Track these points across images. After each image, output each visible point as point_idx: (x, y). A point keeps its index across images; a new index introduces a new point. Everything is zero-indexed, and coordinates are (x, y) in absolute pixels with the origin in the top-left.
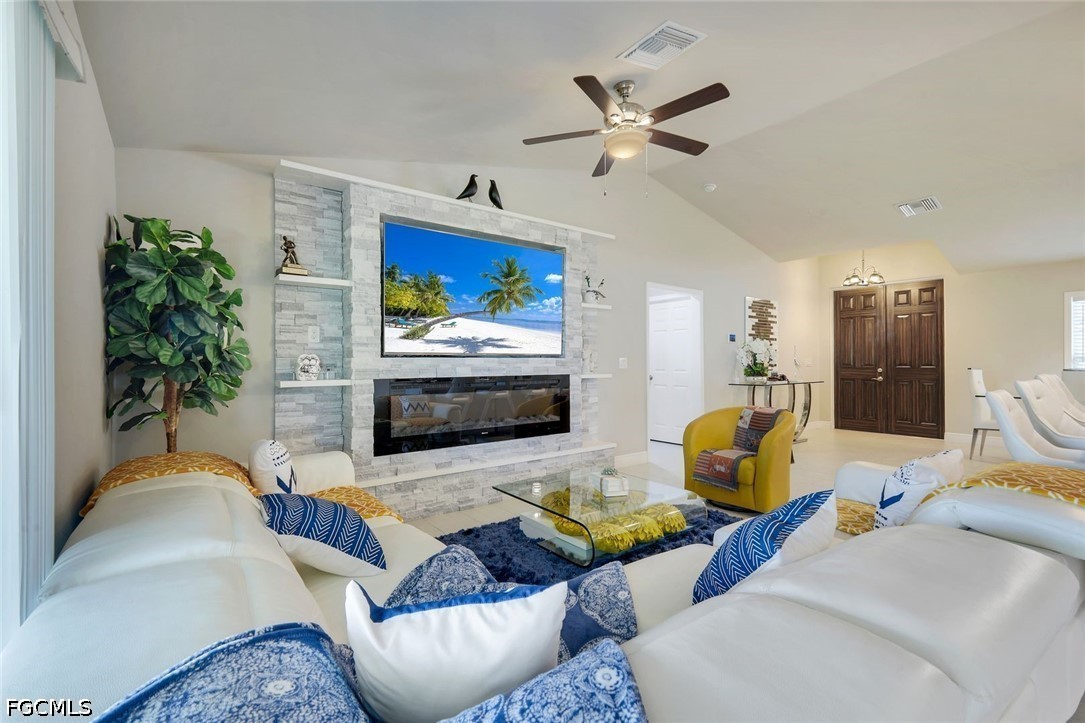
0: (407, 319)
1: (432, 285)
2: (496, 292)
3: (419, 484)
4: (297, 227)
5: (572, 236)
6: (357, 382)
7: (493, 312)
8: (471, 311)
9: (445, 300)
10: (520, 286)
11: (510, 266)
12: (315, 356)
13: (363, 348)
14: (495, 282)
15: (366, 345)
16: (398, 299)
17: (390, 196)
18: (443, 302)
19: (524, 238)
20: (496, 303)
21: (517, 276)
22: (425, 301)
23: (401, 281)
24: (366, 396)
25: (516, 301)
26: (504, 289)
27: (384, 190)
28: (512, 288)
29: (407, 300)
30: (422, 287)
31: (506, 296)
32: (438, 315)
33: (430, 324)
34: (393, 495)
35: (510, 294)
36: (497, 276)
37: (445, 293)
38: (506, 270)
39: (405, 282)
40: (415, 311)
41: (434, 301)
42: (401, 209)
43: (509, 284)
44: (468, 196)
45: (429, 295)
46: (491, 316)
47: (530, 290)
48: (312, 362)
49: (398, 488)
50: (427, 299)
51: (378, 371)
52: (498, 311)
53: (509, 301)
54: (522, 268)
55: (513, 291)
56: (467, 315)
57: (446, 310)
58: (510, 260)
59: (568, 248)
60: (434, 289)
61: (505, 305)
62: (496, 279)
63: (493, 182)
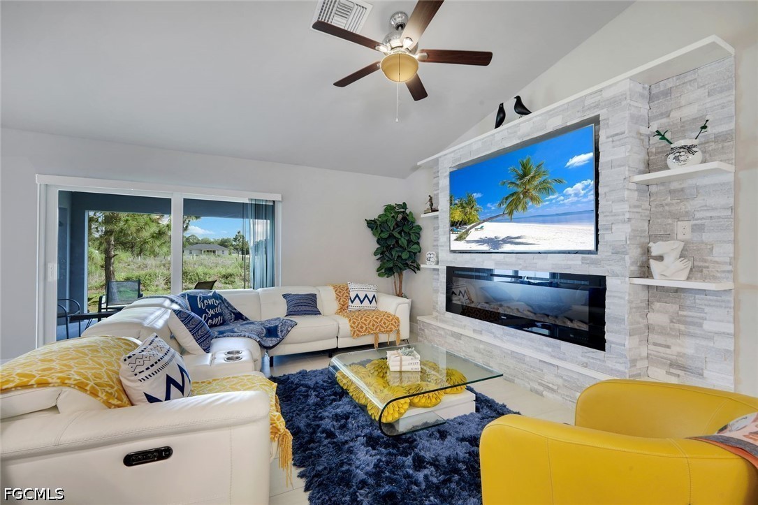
0: (457, 228)
1: (470, 203)
2: (512, 195)
3: (463, 338)
5: (607, 94)
6: (441, 267)
7: (511, 213)
8: (493, 215)
9: (477, 211)
10: (536, 183)
11: (524, 166)
13: (442, 248)
14: (511, 188)
15: (443, 246)
16: (453, 215)
18: (476, 213)
21: (532, 174)
22: (466, 214)
24: (443, 275)
25: (532, 199)
26: (520, 190)
28: (528, 187)
29: (458, 216)
30: (465, 205)
31: (522, 196)
32: (473, 222)
33: (469, 230)
35: (525, 193)
36: (513, 180)
37: (477, 206)
38: (520, 172)
39: (456, 204)
40: (461, 221)
41: (471, 213)
43: (524, 184)
44: (500, 122)
45: (468, 210)
46: (509, 217)
47: (547, 183)
49: (453, 334)
50: (467, 212)
51: (448, 261)
52: (515, 212)
53: (524, 200)
54: (537, 164)
55: (528, 190)
56: (490, 219)
57: (478, 219)
58: (525, 161)
59: (603, 113)
60: (470, 205)
61: (521, 205)
62: (512, 183)
63: (518, 98)
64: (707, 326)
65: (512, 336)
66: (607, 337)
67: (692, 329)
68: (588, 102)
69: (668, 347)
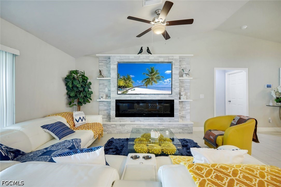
0: (122, 89)
1: (128, 79)
2: (147, 79)
3: (126, 125)
4: (103, 67)
5: (175, 58)
6: (112, 100)
7: (147, 85)
8: (140, 85)
9: (132, 82)
10: (156, 76)
11: (152, 70)
12: (104, 94)
13: (113, 93)
14: (147, 76)
15: (114, 92)
16: (119, 83)
17: (119, 57)
18: (131, 83)
19: (157, 61)
20: (147, 82)
21: (155, 73)
22: (126, 83)
23: (120, 78)
24: (113, 103)
25: (154, 81)
26: (150, 77)
27: (118, 56)
28: (153, 77)
29: (122, 83)
30: (126, 79)
31: (151, 80)
32: (130, 87)
33: (128, 90)
34: (119, 127)
35: (152, 79)
36: (148, 73)
37: (132, 80)
38: (151, 71)
39: (121, 78)
40: (124, 86)
41: (129, 83)
42: (121, 60)
43: (152, 76)
44: (141, 53)
45: (128, 81)
46: (146, 87)
47: (159, 77)
48: (104, 96)
49: (121, 125)
50: (127, 82)
51: (116, 98)
52: (148, 85)
53: (152, 81)
54: (156, 70)
55: (153, 78)
56: (138, 87)
57: (132, 86)
58: (152, 68)
59: (174, 62)
60: (129, 79)
61: (150, 83)
62: (147, 74)
63: (148, 48)
64: (187, 108)
65: (147, 119)
66: (175, 114)
67: (184, 109)
68: (170, 58)
69: (180, 113)
